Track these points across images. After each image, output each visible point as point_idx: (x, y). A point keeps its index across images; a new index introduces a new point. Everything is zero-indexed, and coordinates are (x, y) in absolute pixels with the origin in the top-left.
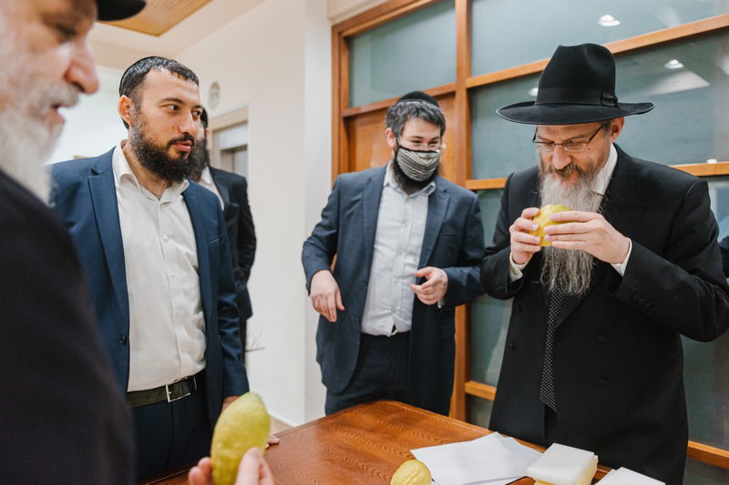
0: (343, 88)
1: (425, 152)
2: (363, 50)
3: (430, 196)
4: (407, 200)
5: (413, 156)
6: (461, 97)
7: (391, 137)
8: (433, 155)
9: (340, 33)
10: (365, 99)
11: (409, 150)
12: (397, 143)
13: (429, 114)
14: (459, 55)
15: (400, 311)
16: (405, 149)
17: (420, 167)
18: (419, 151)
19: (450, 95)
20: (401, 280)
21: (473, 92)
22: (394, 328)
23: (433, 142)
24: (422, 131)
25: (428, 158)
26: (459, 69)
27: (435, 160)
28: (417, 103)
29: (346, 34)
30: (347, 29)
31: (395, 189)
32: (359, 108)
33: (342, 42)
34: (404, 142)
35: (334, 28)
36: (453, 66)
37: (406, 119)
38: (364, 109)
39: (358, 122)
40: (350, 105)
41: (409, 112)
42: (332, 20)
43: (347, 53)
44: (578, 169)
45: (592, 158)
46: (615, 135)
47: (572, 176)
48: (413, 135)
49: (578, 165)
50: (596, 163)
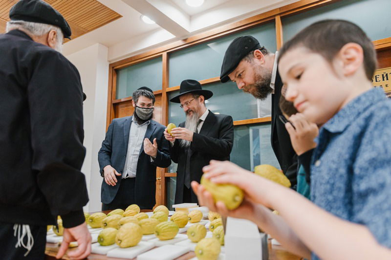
0: (113, 91)
1: (146, 108)
2: (123, 76)
3: (148, 126)
4: (138, 127)
5: (141, 110)
6: (164, 95)
7: (134, 103)
8: (149, 110)
9: (113, 68)
10: (123, 96)
11: (140, 108)
12: (136, 105)
14: (163, 79)
16: (138, 107)
17: (144, 114)
18: (143, 108)
19: (160, 95)
21: (169, 93)
22: (127, 175)
23: (149, 105)
24: (145, 100)
25: (147, 111)
26: (163, 84)
28: (143, 90)
29: (115, 68)
30: (116, 66)
31: (135, 122)
32: (121, 100)
33: (114, 71)
34: (138, 105)
35: (110, 65)
36: (161, 84)
37: (138, 97)
38: (122, 100)
39: (120, 106)
40: (116, 98)
42: (110, 61)
43: (116, 76)
44: (192, 111)
45: (194, 107)
46: (202, 101)
47: (191, 113)
48: (141, 102)
49: (191, 109)
50: (196, 109)
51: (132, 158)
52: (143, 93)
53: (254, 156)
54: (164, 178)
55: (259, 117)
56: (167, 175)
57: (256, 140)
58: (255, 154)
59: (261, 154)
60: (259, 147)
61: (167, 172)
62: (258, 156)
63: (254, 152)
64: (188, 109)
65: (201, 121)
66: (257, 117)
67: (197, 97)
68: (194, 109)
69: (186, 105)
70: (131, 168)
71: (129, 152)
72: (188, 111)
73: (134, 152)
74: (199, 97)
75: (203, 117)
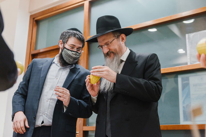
0: (32, 42)
1: (75, 52)
2: (44, 26)
5: (70, 53)
7: (61, 44)
8: (78, 54)
9: (34, 19)
10: (42, 47)
11: (68, 50)
12: (64, 46)
13: (79, 37)
14: (85, 27)
15: (47, 114)
16: (67, 49)
18: (72, 51)
20: (49, 100)
22: (43, 122)
23: (79, 49)
26: (85, 33)
27: (78, 56)
28: (75, 32)
29: (36, 19)
32: (40, 50)
33: (34, 22)
35: (31, 16)
40: (35, 49)
41: (71, 34)
42: (31, 13)
43: (36, 27)
44: (113, 53)
45: (116, 48)
46: (123, 41)
47: (112, 55)
48: (71, 44)
49: (112, 51)
50: (118, 50)
51: (49, 102)
52: (75, 35)
53: (184, 107)
54: (82, 132)
56: (86, 128)
60: (190, 98)
61: (86, 126)
63: (184, 102)
64: (108, 50)
65: (122, 61)
67: (118, 36)
68: (116, 50)
69: (106, 46)
70: (48, 114)
71: (46, 96)
72: (109, 53)
73: (52, 96)
74: (120, 36)
75: (124, 57)
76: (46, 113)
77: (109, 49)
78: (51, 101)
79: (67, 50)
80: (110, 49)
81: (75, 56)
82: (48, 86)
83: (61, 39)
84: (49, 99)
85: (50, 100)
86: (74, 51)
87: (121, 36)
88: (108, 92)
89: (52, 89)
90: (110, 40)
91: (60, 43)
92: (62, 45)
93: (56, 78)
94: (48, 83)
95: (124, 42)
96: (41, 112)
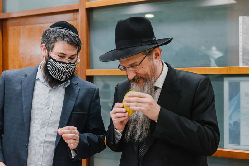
7: (45, 50)
11: (56, 61)
12: (48, 54)
18: (62, 63)
24: (65, 50)
25: (68, 67)
27: (72, 69)
28: (63, 31)
41: (58, 36)
44: (141, 78)
45: (146, 71)
46: (158, 57)
47: (141, 81)
48: (59, 52)
49: (141, 76)
50: (149, 74)
51: (42, 147)
52: (64, 37)
53: (230, 124)
55: (241, 65)
57: (235, 99)
58: (232, 122)
59: (242, 124)
60: (239, 112)
62: (237, 125)
64: (135, 75)
65: (156, 88)
66: (238, 64)
67: (150, 52)
68: (146, 74)
69: (131, 69)
70: (43, 164)
71: (37, 137)
72: (136, 79)
73: (45, 137)
74: (153, 51)
75: (160, 83)
76: (41, 163)
77: (136, 73)
78: (45, 145)
79: (54, 61)
80: (138, 73)
81: (67, 70)
82: (36, 121)
83: (43, 43)
84: (42, 143)
85: (44, 143)
86: (65, 63)
87: (155, 51)
88: (139, 140)
89: (43, 126)
90: (138, 60)
91: (43, 48)
92: (46, 52)
93: (47, 107)
94: (36, 117)
95: (158, 59)
96: (32, 162)
